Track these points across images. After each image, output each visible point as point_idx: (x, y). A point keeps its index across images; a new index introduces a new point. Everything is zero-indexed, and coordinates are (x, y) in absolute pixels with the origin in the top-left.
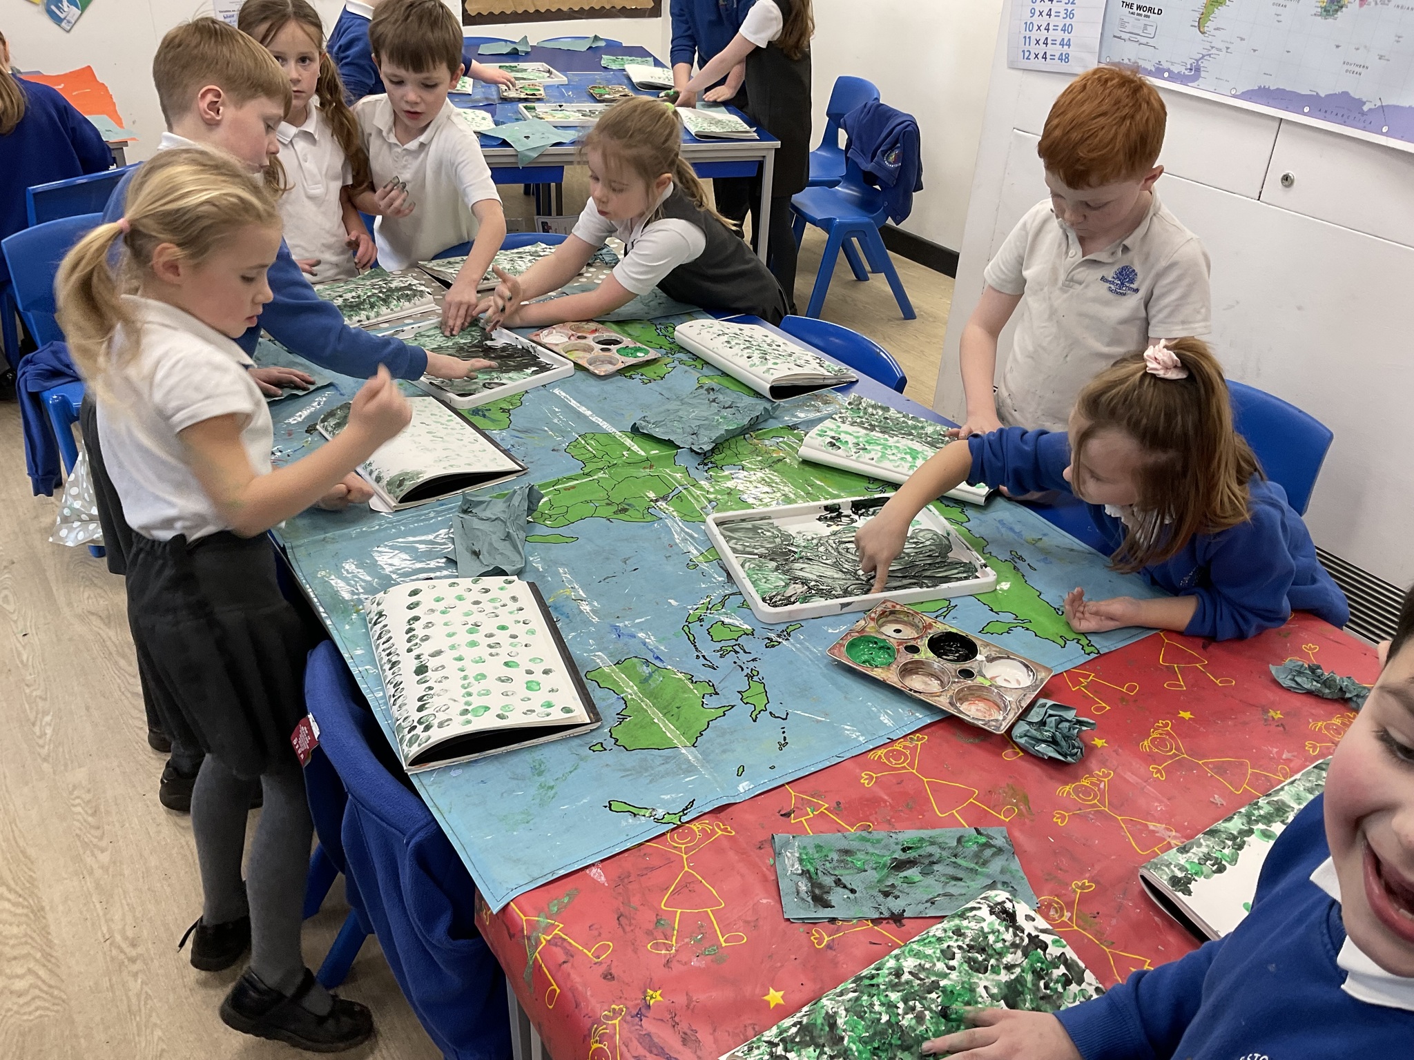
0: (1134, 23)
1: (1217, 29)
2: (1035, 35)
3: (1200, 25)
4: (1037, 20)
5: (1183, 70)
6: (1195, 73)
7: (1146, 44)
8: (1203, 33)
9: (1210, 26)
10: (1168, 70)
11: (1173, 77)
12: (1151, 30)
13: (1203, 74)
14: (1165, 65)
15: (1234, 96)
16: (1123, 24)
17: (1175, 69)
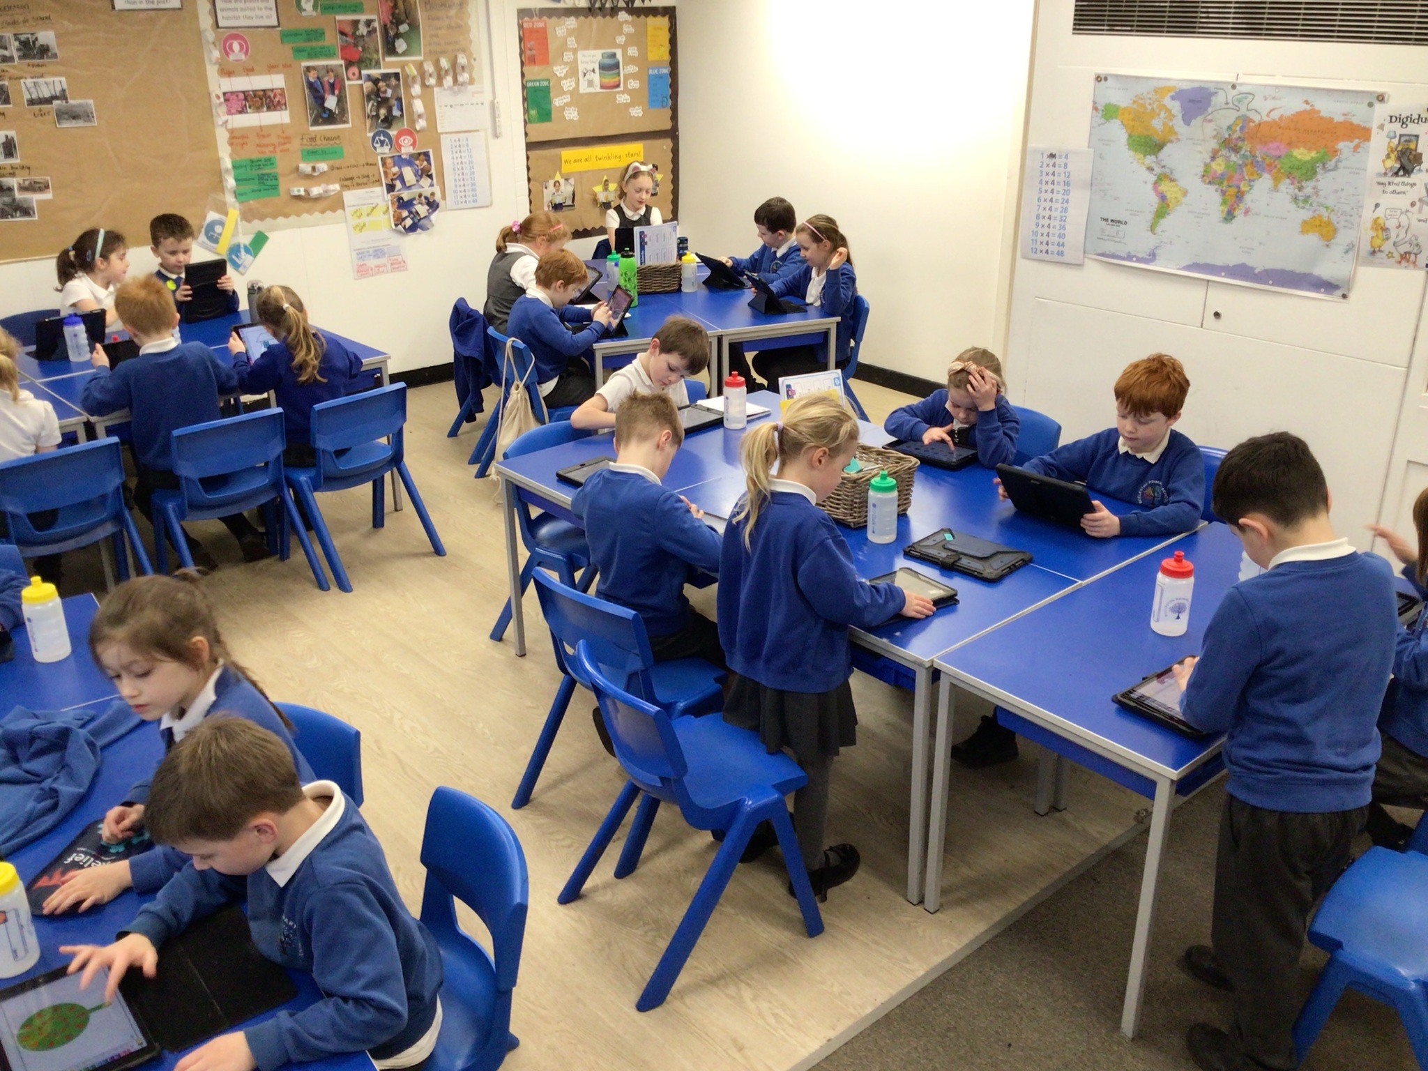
0: (1111, 230)
1: (1163, 231)
2: (1039, 238)
3: (1152, 229)
4: (1040, 230)
5: (1144, 255)
6: (1152, 257)
7: (1120, 242)
8: (1155, 234)
9: (1158, 230)
10: (1135, 256)
11: (1139, 260)
12: (1121, 234)
13: (1157, 257)
14: (1133, 254)
15: (1178, 269)
16: (1103, 231)
17: (1140, 255)
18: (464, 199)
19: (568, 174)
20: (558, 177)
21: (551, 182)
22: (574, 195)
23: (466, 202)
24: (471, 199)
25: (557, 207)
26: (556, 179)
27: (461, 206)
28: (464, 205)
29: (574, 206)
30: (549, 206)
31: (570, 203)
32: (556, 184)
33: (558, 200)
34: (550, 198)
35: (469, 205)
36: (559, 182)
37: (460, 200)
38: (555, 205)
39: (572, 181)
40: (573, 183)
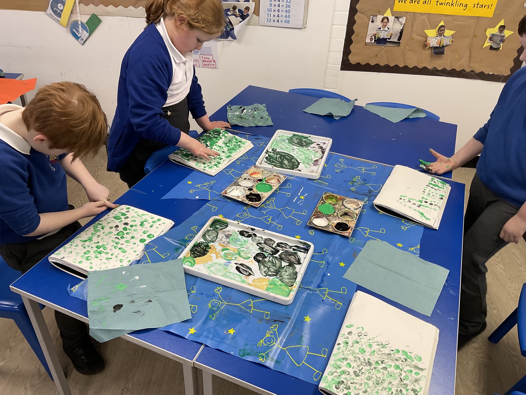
18: (276, 19)
19: (401, 13)
20: (388, 14)
21: (380, 17)
22: (401, 33)
23: (278, 21)
24: (284, 19)
25: (380, 41)
26: (385, 16)
27: (272, 23)
28: (276, 24)
29: (400, 43)
30: (371, 39)
31: (396, 40)
32: (385, 20)
33: (382, 35)
34: (375, 32)
35: (280, 24)
36: (388, 19)
37: (273, 18)
38: (379, 39)
39: (403, 20)
40: (404, 22)
